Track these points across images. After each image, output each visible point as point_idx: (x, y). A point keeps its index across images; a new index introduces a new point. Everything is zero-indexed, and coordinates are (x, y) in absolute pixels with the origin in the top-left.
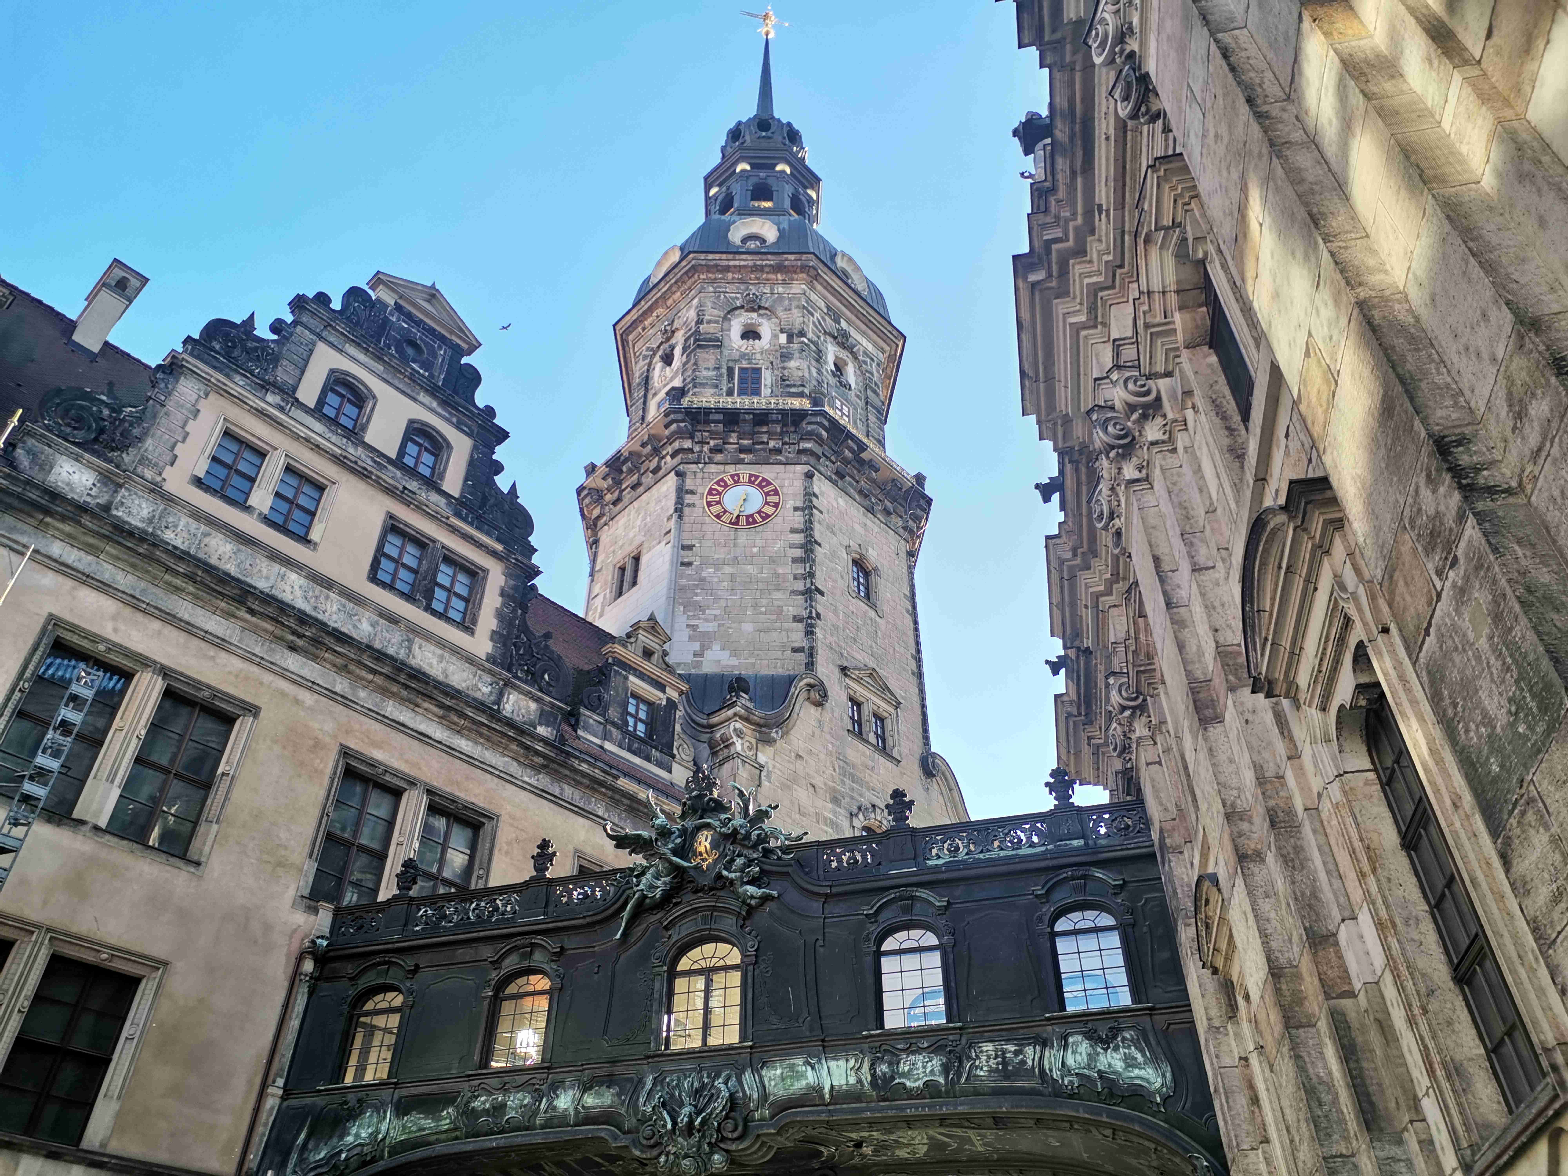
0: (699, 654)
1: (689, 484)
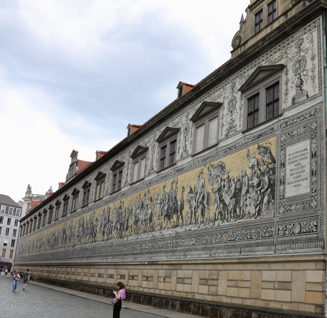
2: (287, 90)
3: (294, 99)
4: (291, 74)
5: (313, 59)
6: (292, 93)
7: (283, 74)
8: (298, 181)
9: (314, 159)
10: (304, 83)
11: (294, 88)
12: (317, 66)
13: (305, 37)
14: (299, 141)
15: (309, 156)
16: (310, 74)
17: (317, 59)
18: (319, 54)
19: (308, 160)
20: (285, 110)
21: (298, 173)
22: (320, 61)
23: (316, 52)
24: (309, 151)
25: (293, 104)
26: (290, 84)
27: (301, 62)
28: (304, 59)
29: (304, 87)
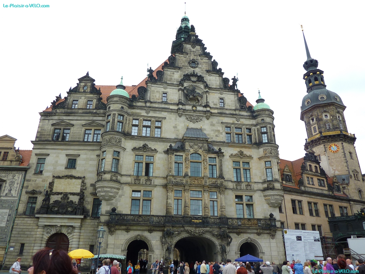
0: (334, 172)
1: (326, 147)
2: (4, 189)
3: (6, 194)
4: (7, 185)
5: (17, 184)
6: (6, 192)
7: (4, 183)
8: (1, 222)
9: (9, 217)
10: (12, 190)
11: (8, 190)
12: (18, 187)
13: (17, 175)
14: (5, 209)
15: (8, 215)
16: (15, 188)
17: (19, 184)
18: (20, 183)
19: (7, 216)
20: (2, 196)
21: (2, 219)
22: (20, 186)
23: (19, 182)
24: (8, 213)
25: (6, 195)
26: (6, 188)
27: (12, 183)
28: (14, 182)
29: (12, 192)
